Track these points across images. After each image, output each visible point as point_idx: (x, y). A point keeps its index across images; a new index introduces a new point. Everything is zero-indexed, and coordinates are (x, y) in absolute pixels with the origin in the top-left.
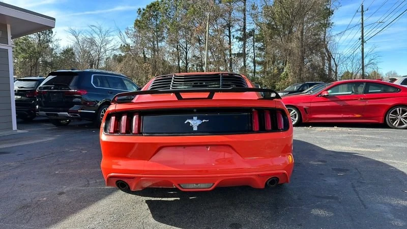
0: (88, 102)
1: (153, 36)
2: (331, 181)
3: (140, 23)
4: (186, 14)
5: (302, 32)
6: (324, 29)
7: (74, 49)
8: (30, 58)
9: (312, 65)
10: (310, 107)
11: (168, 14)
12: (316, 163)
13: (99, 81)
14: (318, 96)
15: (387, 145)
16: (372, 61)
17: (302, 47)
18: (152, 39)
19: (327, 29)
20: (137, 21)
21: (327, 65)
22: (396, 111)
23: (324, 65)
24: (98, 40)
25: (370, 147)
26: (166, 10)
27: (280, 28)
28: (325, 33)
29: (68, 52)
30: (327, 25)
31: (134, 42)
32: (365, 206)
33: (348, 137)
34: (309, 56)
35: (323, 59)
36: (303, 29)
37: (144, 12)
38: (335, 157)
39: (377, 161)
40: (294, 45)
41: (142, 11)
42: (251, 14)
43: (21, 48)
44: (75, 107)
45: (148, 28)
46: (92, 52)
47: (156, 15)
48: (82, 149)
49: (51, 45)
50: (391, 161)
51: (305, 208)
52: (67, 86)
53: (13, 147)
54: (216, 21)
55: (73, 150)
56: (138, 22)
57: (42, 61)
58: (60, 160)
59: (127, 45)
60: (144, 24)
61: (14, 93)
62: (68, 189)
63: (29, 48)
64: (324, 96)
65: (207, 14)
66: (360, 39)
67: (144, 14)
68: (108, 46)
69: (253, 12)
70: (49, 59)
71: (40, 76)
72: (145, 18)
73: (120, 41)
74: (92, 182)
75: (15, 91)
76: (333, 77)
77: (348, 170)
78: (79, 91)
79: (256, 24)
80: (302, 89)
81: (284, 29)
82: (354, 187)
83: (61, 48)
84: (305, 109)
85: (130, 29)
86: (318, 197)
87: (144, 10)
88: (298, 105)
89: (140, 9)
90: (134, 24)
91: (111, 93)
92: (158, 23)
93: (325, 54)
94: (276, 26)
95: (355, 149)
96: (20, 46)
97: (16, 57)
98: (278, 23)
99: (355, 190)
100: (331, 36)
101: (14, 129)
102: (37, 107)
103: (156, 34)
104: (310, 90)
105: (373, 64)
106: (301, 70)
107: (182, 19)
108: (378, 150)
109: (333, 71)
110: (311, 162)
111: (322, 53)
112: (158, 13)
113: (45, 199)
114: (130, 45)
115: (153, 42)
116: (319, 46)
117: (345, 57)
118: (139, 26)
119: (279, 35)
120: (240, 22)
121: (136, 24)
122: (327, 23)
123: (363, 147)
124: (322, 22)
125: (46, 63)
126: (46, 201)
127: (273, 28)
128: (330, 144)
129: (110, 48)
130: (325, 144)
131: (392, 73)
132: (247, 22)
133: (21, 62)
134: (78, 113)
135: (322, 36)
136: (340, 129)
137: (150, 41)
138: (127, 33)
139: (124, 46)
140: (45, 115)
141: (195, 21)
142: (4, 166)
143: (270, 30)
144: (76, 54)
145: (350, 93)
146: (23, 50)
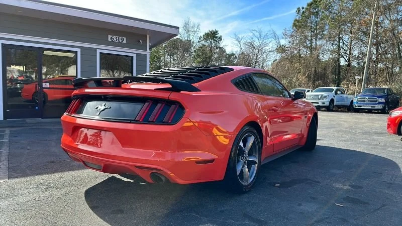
1: (312, 35)
3: (298, 22)
11: (330, 9)
12: (342, 186)
18: (310, 38)
20: (295, 20)
24: (257, 43)
26: (327, 5)
31: (290, 42)
41: (301, 9)
47: (317, 12)
67: (304, 12)
72: (303, 17)
85: (288, 29)
87: (303, 8)
89: (299, 8)
90: (292, 24)
103: (315, 32)
110: (337, 184)
112: (319, 10)
115: (311, 41)
118: (297, 26)
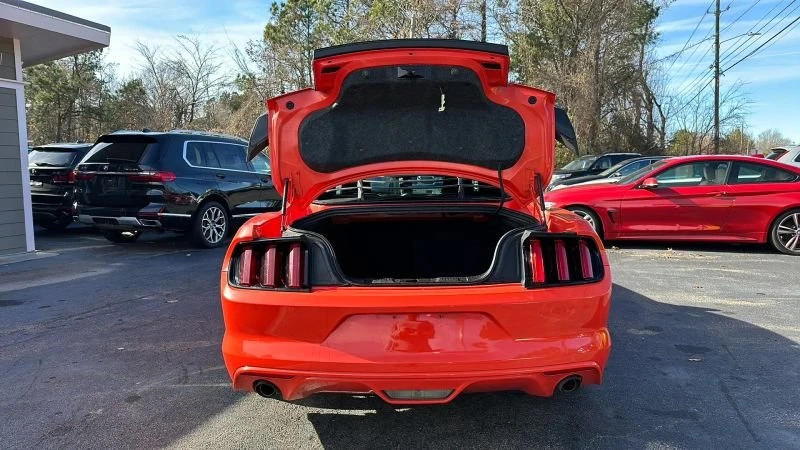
0: (177, 195)
1: (302, 59)
2: (678, 375)
3: (275, 31)
4: (368, 15)
5: (597, 52)
6: (640, 46)
7: (145, 82)
8: (58, 100)
9: (615, 117)
10: (620, 210)
11: (330, 15)
12: (641, 333)
13: (198, 153)
14: (636, 187)
15: (777, 291)
16: (736, 111)
17: (598, 82)
18: (299, 65)
19: (646, 46)
20: (269, 27)
21: (644, 117)
22: (792, 219)
23: (639, 117)
24: (192, 66)
25: (746, 296)
26: (328, 6)
27: (554, 42)
28: (643, 53)
29: (133, 88)
30: (646, 38)
31: (264, 70)
32: (754, 435)
33: (698, 272)
34: (610, 100)
35: (638, 106)
36: (599, 46)
37: (283, 9)
38: (677, 319)
39: (763, 329)
40: (581, 79)
41: (280, 7)
42: (496, 16)
43: (40, 80)
44: (152, 208)
45: (291, 41)
46: (179, 89)
47: (308, 17)
48: (167, 295)
49: (98, 75)
50: (791, 328)
51: (633, 440)
52: (135, 165)
53: (28, 289)
54: (427, 29)
55: (151, 298)
56: (272, 31)
57: (82, 107)
58: (125, 319)
59: (250, 75)
60: (283, 33)
61: (29, 175)
62: (146, 388)
63: (55, 80)
64: (649, 188)
65: (410, 15)
66: (711, 67)
67: (284, 14)
68: (212, 78)
69: (501, 11)
70: (95, 102)
71: (79, 142)
72: (286, 22)
73: (237, 67)
74: (194, 373)
75: (31, 170)
76: (657, 141)
77: (708, 350)
78: (159, 175)
79: (506, 35)
80: (598, 167)
81: (561, 46)
82: (724, 389)
83: (118, 80)
84: (610, 213)
85: (257, 43)
86: (656, 413)
87: (283, 5)
88: (598, 205)
89: (276, 3)
90: (263, 33)
91: (223, 177)
92: (311, 31)
93: (642, 96)
94: (546, 39)
95: (716, 301)
96: (37, 75)
97: (30, 96)
98: (551, 35)
99: (729, 398)
100: (655, 61)
101: (28, 250)
102: (75, 205)
103: (306, 53)
104: (615, 171)
105: (737, 117)
106: (594, 128)
107: (358, 25)
108: (761, 303)
109: (658, 129)
110: (632, 331)
111: (635, 94)
112: (311, 13)
113: (100, 411)
114: (257, 76)
115: (302, 71)
116: (630, 81)
117: (681, 103)
118: (273, 38)
119: (551, 57)
120: (475, 31)
121: (267, 34)
122: (646, 34)
123: (733, 297)
124: (637, 31)
125: (89, 111)
126: (102, 417)
127: (539, 45)
128: (663, 289)
129: (216, 82)
130: (653, 288)
131: (772, 133)
132: (488, 32)
133: (40, 108)
134: (157, 217)
135: (636, 60)
136: (680, 254)
137: (296, 68)
138: (250, 52)
139: (244, 77)
140: (92, 221)
141: (385, 29)
142: (12, 333)
143: (534, 48)
144: (148, 91)
145: (700, 179)
146: (44, 84)
